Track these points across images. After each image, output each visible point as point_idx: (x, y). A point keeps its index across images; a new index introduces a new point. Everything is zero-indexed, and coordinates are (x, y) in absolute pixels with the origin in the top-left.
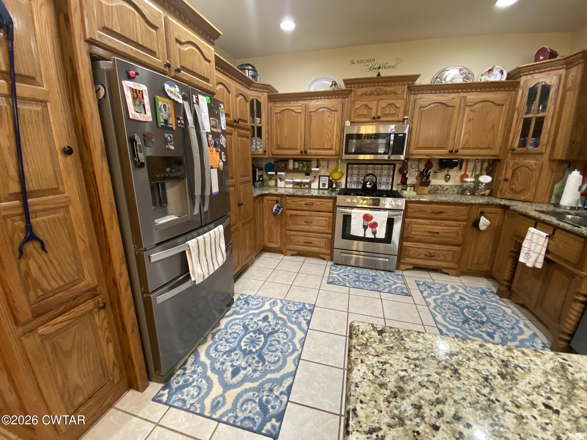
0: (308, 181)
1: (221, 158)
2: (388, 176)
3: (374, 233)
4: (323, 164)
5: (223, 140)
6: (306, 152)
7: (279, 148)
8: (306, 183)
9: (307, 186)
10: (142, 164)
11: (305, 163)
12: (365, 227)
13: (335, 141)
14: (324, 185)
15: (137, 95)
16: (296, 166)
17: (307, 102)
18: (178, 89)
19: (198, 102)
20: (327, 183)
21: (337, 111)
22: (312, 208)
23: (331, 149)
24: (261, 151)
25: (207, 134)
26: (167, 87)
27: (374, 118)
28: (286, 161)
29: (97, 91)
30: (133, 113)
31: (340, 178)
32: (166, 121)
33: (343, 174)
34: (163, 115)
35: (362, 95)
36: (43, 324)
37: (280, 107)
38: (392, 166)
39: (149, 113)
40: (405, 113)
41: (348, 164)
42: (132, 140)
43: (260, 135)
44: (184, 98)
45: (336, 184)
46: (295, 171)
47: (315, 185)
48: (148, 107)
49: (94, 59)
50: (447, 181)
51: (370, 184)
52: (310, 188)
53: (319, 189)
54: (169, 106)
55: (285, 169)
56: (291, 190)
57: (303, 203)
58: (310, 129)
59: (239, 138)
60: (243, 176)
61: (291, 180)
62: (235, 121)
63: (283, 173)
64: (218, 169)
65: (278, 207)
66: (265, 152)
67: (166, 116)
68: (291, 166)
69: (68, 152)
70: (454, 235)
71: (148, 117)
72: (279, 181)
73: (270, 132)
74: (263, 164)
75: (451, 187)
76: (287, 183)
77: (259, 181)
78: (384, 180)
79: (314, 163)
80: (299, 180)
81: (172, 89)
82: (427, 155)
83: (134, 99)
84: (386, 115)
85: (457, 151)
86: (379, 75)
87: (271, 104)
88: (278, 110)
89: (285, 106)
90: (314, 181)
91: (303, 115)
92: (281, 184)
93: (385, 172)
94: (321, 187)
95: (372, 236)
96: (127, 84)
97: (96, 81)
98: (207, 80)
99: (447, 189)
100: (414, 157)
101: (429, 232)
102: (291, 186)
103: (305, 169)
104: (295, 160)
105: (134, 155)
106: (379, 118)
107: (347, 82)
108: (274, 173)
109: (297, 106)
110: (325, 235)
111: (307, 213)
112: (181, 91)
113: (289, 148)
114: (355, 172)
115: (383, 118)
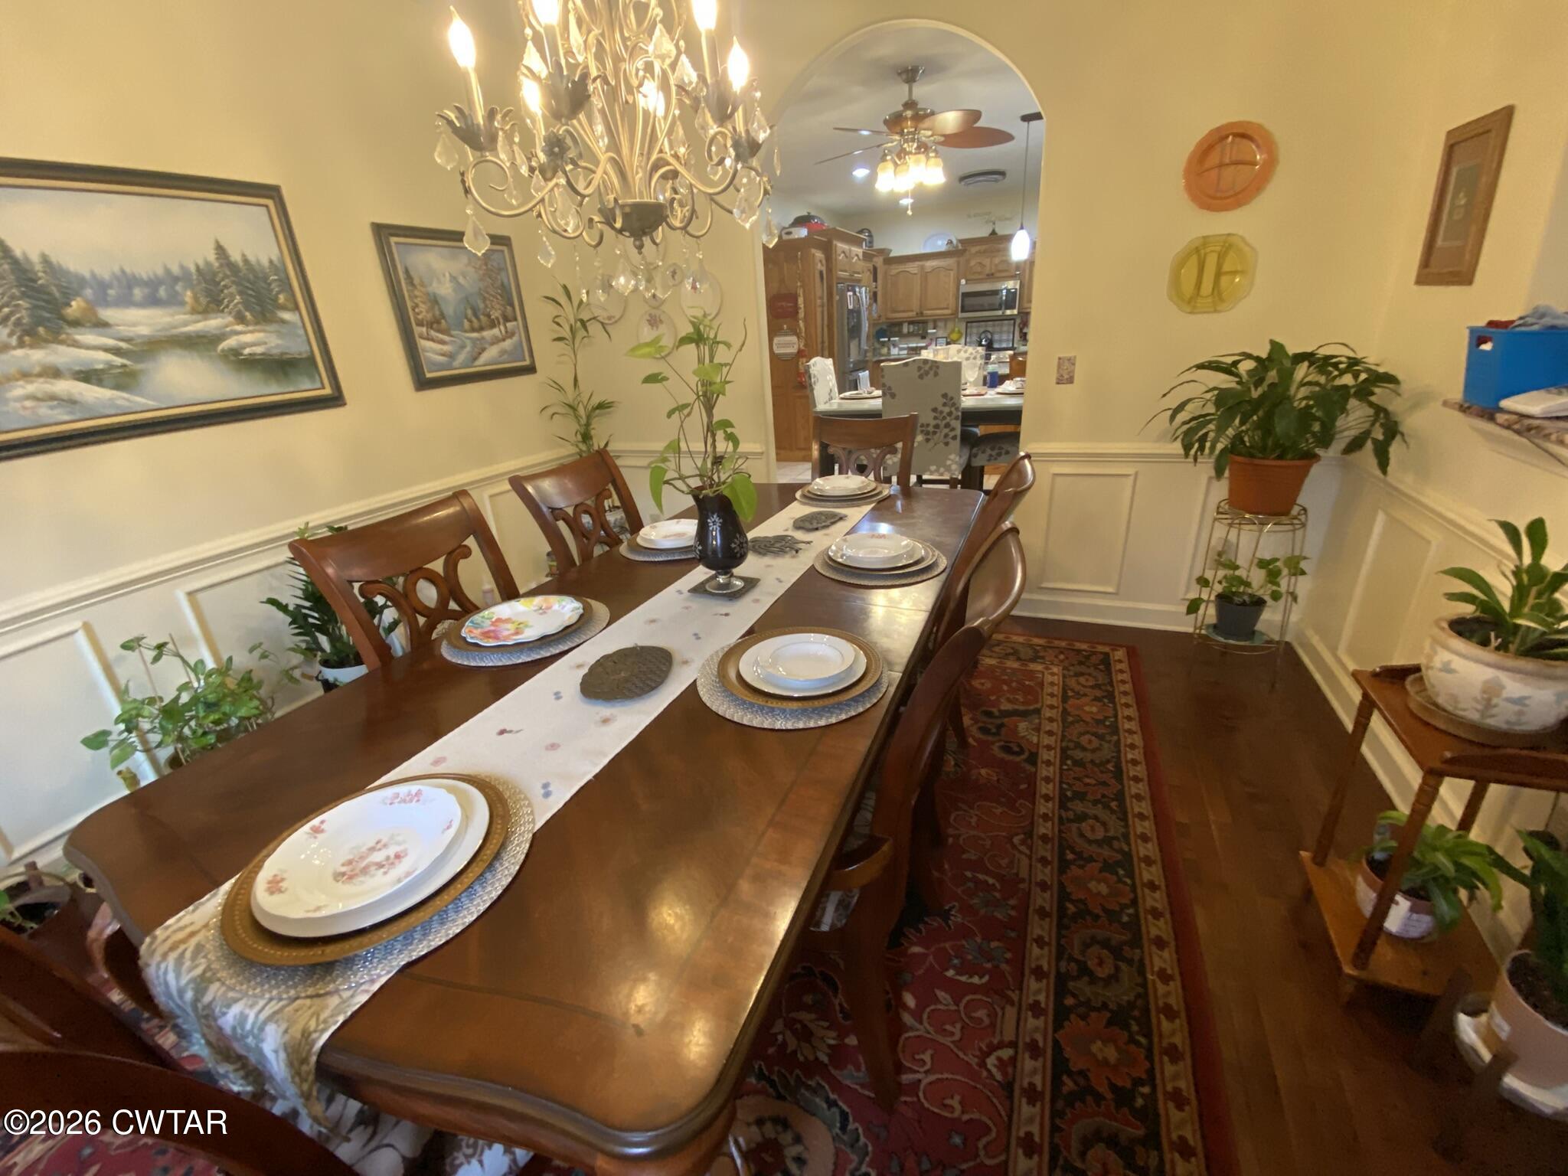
2: (1009, 332)
4: (940, 324)
7: (894, 311)
11: (920, 325)
13: (951, 301)
16: (912, 330)
17: (922, 263)
21: (952, 270)
23: (947, 308)
27: (988, 276)
28: (900, 324)
31: (959, 339)
33: (962, 335)
35: (976, 253)
37: (895, 269)
38: (1013, 322)
40: (1018, 268)
41: (967, 323)
43: (876, 300)
46: (910, 335)
51: (987, 341)
55: (900, 334)
58: (926, 290)
61: (905, 345)
63: (897, 339)
66: (879, 316)
68: (905, 330)
76: (901, 349)
78: (1005, 337)
79: (931, 325)
80: (914, 345)
84: (1000, 271)
86: (994, 233)
87: (888, 268)
88: (894, 272)
89: (901, 268)
90: (930, 344)
91: (919, 277)
92: (895, 351)
93: (1005, 329)
96: (849, 294)
102: (905, 352)
103: (921, 332)
104: (911, 323)
106: (993, 275)
107: (961, 241)
109: (913, 267)
113: (904, 311)
114: (982, 330)
115: (998, 275)
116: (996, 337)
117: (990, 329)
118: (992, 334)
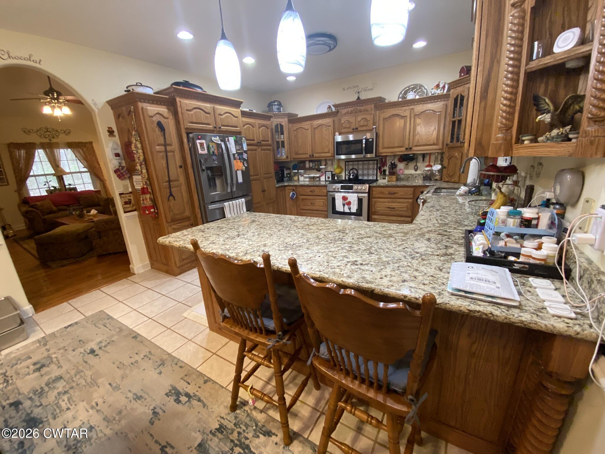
0: (318, 175)
1: (244, 165)
2: (374, 169)
3: (350, 209)
4: (329, 163)
5: (245, 156)
6: (313, 156)
7: (297, 154)
8: (318, 177)
9: (318, 179)
10: (204, 170)
11: (316, 163)
12: (344, 205)
13: (331, 148)
14: (329, 178)
15: (202, 145)
16: (311, 166)
17: (311, 122)
18: (218, 138)
19: (228, 141)
20: (330, 176)
21: (330, 126)
22: (314, 194)
23: (329, 152)
24: (284, 157)
25: (234, 155)
26: (213, 138)
27: (353, 129)
28: (304, 162)
29: (189, 145)
30: (200, 152)
31: (341, 172)
32: (213, 152)
33: (343, 170)
34: (212, 150)
35: (345, 114)
36: (174, 225)
37: (296, 126)
38: (376, 162)
39: (206, 151)
40: (374, 124)
41: (346, 162)
42: (200, 161)
43: (283, 146)
44: (221, 141)
45: (337, 176)
46: (311, 169)
47: (323, 178)
48: (206, 148)
49: (188, 134)
50: (416, 170)
51: (353, 176)
52: (320, 180)
53: (326, 181)
54: (215, 145)
55: (304, 168)
56: (308, 183)
57: (309, 190)
58: (315, 140)
59: (263, 152)
60: (265, 174)
61: (307, 176)
62: (258, 143)
63: (302, 171)
64: (242, 171)
65: (293, 193)
66: (287, 157)
67: (213, 150)
68: (307, 166)
69: (181, 167)
70: (405, 209)
71: (206, 152)
72: (300, 176)
73: (290, 144)
74: (291, 165)
75: (419, 175)
76: (306, 178)
77: (287, 177)
78: (371, 172)
79: (323, 163)
80: (312, 175)
81: (215, 139)
82: (391, 153)
83: (201, 146)
84: (362, 126)
85: (411, 149)
86: (359, 98)
87: (291, 125)
88: (295, 128)
89: (299, 125)
90: (322, 175)
91: (310, 131)
92: (301, 179)
93: (371, 166)
94: (327, 179)
95: (348, 211)
96: (198, 141)
97: (188, 141)
98: (236, 127)
99: (416, 177)
100: (383, 154)
101: (389, 208)
102: (308, 179)
103: (316, 167)
104: (310, 161)
105: (201, 167)
106: (357, 129)
107: (335, 106)
108: (296, 171)
109: (306, 125)
110: (323, 212)
111: (312, 197)
112: (220, 138)
113: (303, 154)
114: (351, 167)
115: (360, 129)
116: (360, 172)
117: (356, 167)
118: (357, 170)
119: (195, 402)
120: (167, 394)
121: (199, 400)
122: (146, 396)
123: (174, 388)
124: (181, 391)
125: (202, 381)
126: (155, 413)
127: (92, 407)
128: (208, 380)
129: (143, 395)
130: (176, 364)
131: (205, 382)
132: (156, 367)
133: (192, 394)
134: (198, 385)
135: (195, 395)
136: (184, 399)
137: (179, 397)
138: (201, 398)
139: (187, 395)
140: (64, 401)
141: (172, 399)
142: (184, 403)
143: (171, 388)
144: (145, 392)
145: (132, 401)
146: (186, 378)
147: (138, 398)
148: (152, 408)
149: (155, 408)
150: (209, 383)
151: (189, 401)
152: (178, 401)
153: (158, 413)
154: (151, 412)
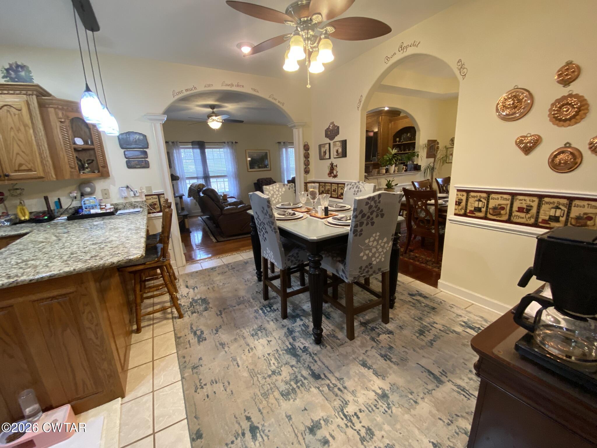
119: (195, 329)
120: (205, 340)
121: (192, 328)
122: (217, 343)
123: (199, 342)
124: (196, 339)
125: (181, 339)
126: (217, 331)
127: (252, 349)
128: (177, 338)
129: (218, 345)
130: (185, 362)
131: (180, 338)
132: (200, 366)
133: (193, 333)
134: (185, 337)
135: (192, 332)
136: (198, 333)
137: (200, 335)
138: (190, 329)
139: (195, 334)
140: (274, 364)
141: (204, 336)
142: (200, 331)
143: (201, 343)
144: (217, 347)
145: (226, 344)
146: (188, 346)
147: (223, 345)
148: (217, 335)
149: (216, 334)
150: (179, 336)
151: (197, 331)
152: (202, 332)
153: (215, 330)
154: (219, 333)
